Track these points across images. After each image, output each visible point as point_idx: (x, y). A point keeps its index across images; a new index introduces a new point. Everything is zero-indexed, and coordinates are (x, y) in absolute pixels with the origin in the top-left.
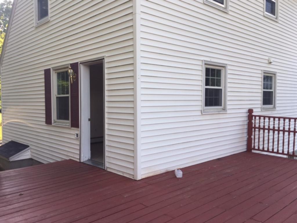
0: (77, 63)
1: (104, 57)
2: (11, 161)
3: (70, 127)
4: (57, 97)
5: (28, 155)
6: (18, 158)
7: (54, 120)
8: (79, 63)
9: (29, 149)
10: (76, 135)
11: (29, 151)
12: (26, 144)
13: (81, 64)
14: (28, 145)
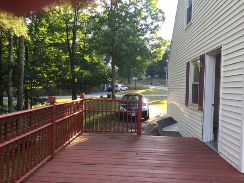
0: (205, 54)
1: (221, 45)
2: (164, 131)
3: (198, 110)
4: (193, 85)
5: (176, 129)
6: (169, 129)
7: (190, 103)
8: (206, 54)
9: (177, 124)
10: (201, 117)
11: (177, 126)
12: (176, 120)
13: (207, 55)
14: (177, 121)
